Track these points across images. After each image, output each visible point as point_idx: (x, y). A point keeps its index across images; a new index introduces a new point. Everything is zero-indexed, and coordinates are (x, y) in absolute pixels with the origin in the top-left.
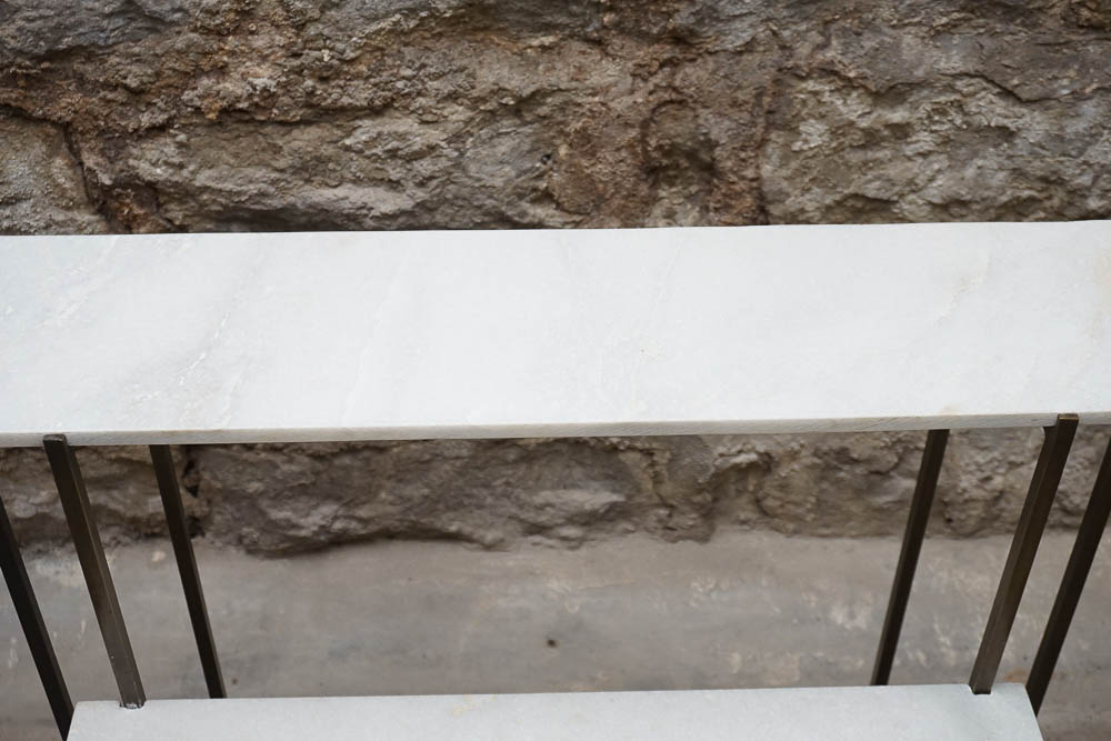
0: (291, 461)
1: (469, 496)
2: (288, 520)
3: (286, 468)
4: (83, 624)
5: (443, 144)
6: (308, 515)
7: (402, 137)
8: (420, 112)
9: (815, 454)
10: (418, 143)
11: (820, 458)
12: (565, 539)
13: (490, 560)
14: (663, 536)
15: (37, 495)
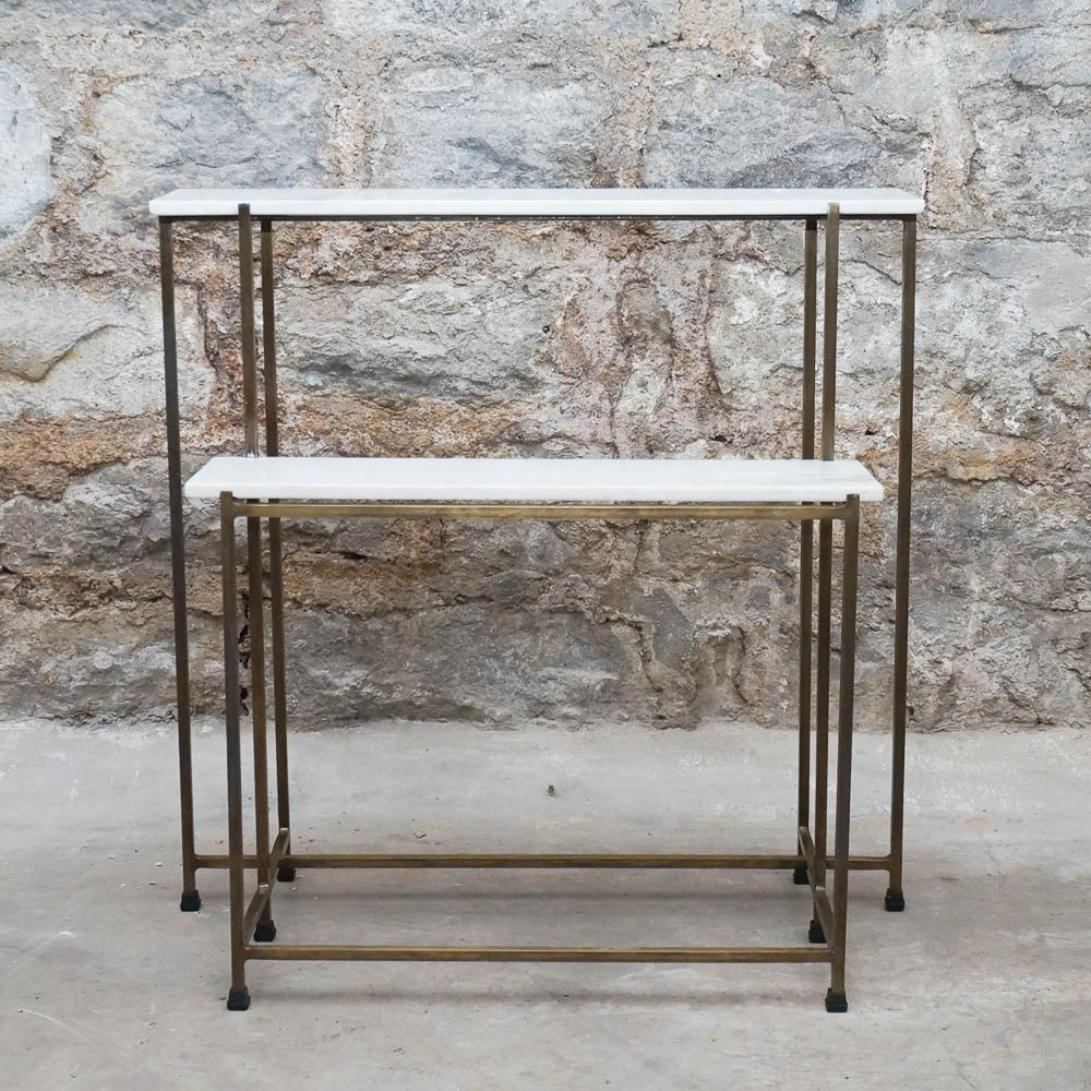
0: (332, 618)
1: (482, 666)
2: (324, 678)
3: (328, 624)
4: (137, 772)
5: (470, 303)
6: (341, 676)
7: (440, 294)
8: (455, 276)
9: (781, 631)
10: (451, 300)
11: (785, 634)
12: (566, 717)
13: (499, 738)
14: (653, 724)
15: (115, 648)
